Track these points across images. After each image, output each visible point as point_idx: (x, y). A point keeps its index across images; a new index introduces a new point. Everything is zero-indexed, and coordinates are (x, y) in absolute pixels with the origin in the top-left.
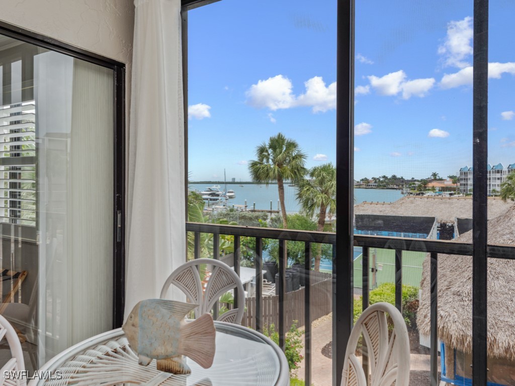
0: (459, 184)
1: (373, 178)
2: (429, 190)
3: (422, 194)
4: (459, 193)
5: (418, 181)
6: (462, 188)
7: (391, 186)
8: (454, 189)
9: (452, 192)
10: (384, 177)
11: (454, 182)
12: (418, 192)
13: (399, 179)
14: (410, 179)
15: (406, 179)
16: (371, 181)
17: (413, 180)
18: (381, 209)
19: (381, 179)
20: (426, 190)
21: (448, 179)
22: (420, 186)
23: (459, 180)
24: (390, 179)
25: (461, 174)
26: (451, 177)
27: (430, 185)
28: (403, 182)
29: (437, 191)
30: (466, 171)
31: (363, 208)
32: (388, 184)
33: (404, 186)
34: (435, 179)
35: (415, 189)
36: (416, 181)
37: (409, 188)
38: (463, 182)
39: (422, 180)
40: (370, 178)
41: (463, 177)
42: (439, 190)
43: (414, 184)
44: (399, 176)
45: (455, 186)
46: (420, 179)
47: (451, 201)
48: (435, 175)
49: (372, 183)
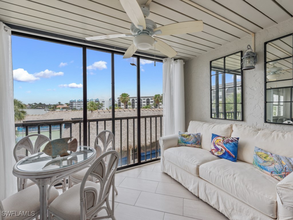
0: (69, 106)
1: (29, 104)
2: (57, 109)
3: (55, 110)
4: (70, 110)
5: (52, 105)
6: (71, 108)
7: (39, 107)
8: (68, 108)
9: (67, 109)
10: (35, 103)
11: (68, 106)
12: (53, 110)
13: (43, 104)
14: (48, 104)
15: (46, 104)
16: (28, 105)
17: (50, 105)
18: (38, 118)
19: (33, 105)
20: (56, 109)
21: (65, 104)
22: (53, 107)
23: (69, 105)
24: (38, 104)
25: (70, 102)
26: (66, 104)
27: (58, 107)
28: (45, 106)
29: (61, 109)
30: (72, 101)
31: (27, 118)
32: (37, 107)
33: (46, 107)
34: (60, 104)
35: (51, 109)
36: (51, 105)
37: (48, 108)
38: (71, 105)
39: (54, 105)
40: (27, 104)
41: (71, 104)
42: (62, 109)
43: (51, 106)
44: (43, 103)
45: (68, 107)
46: (53, 104)
47: (69, 112)
48: (59, 103)
49: (29, 106)
